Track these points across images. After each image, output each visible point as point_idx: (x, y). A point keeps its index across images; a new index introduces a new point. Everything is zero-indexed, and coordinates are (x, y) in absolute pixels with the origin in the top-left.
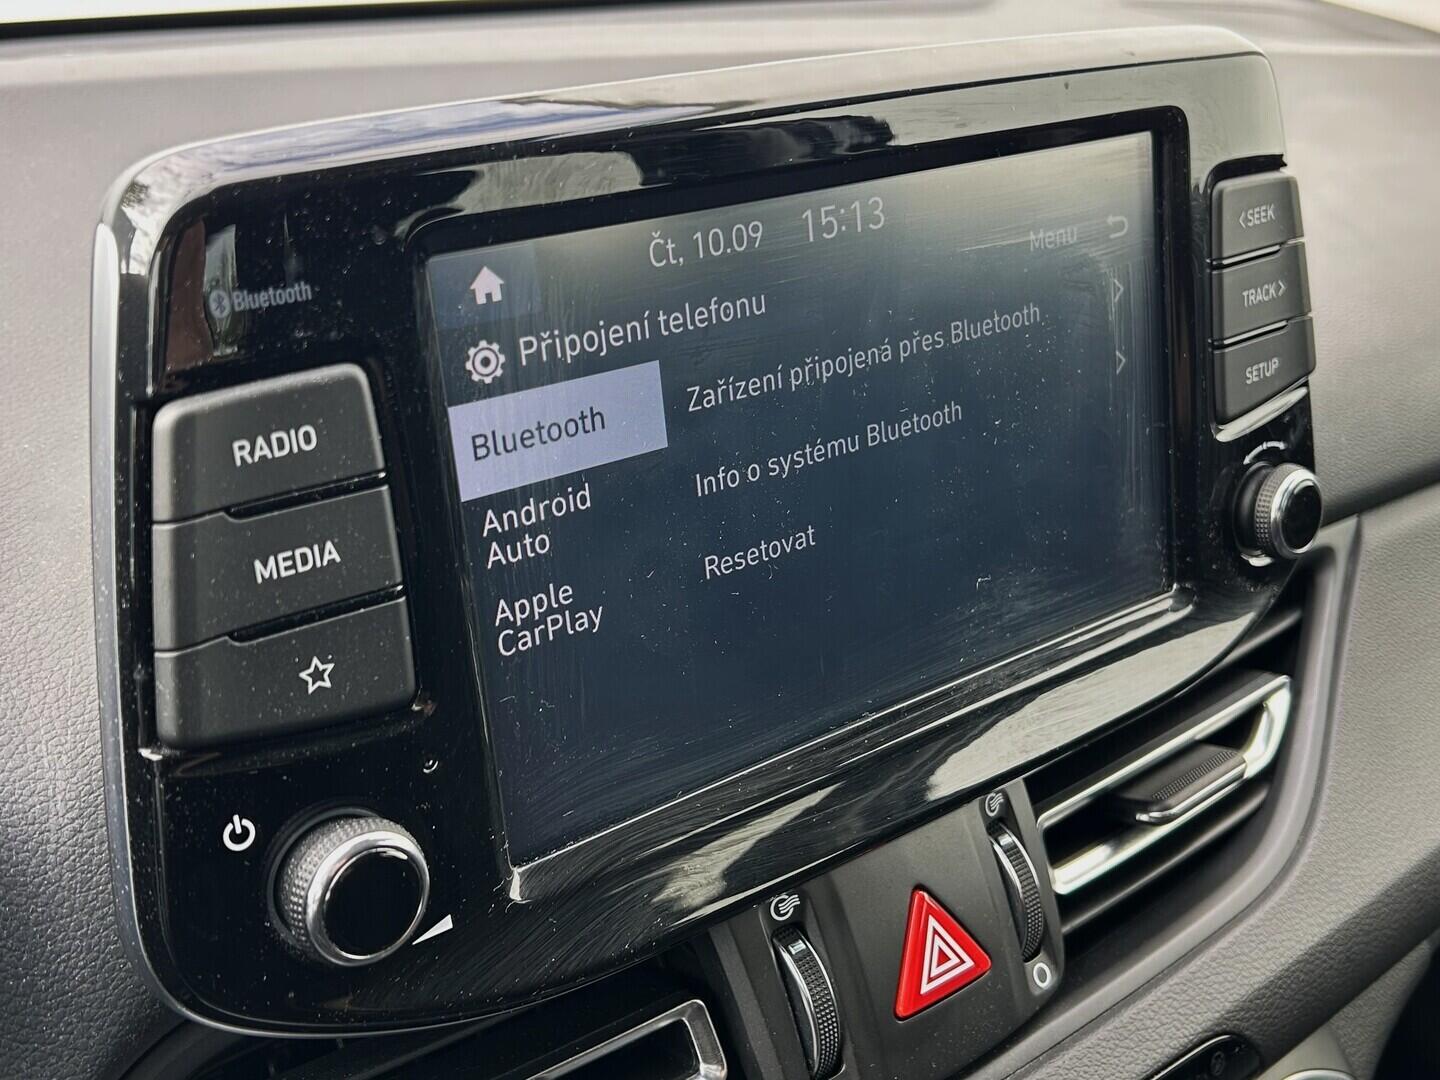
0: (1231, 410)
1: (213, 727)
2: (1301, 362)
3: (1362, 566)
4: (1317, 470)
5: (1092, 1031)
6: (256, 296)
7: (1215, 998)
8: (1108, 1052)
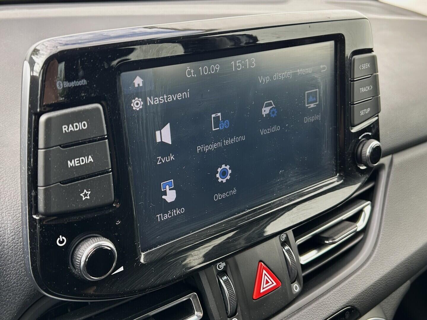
0: (356, 123)
1: (55, 209)
2: (376, 109)
3: (393, 169)
4: (380, 141)
5: (311, 304)
6: (70, 83)
7: (347, 296)
8: (315, 311)
